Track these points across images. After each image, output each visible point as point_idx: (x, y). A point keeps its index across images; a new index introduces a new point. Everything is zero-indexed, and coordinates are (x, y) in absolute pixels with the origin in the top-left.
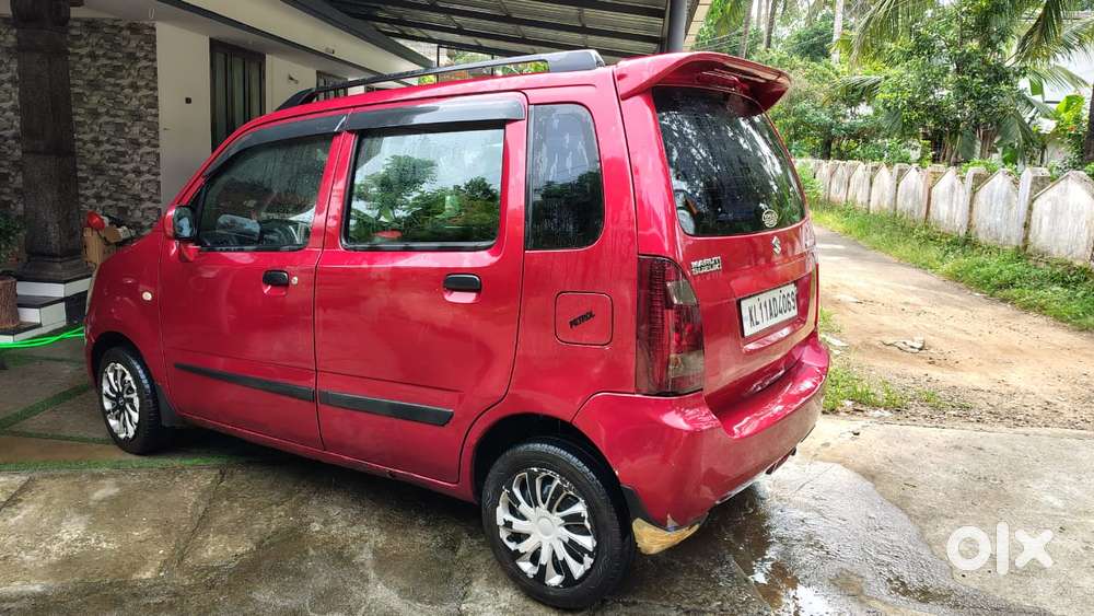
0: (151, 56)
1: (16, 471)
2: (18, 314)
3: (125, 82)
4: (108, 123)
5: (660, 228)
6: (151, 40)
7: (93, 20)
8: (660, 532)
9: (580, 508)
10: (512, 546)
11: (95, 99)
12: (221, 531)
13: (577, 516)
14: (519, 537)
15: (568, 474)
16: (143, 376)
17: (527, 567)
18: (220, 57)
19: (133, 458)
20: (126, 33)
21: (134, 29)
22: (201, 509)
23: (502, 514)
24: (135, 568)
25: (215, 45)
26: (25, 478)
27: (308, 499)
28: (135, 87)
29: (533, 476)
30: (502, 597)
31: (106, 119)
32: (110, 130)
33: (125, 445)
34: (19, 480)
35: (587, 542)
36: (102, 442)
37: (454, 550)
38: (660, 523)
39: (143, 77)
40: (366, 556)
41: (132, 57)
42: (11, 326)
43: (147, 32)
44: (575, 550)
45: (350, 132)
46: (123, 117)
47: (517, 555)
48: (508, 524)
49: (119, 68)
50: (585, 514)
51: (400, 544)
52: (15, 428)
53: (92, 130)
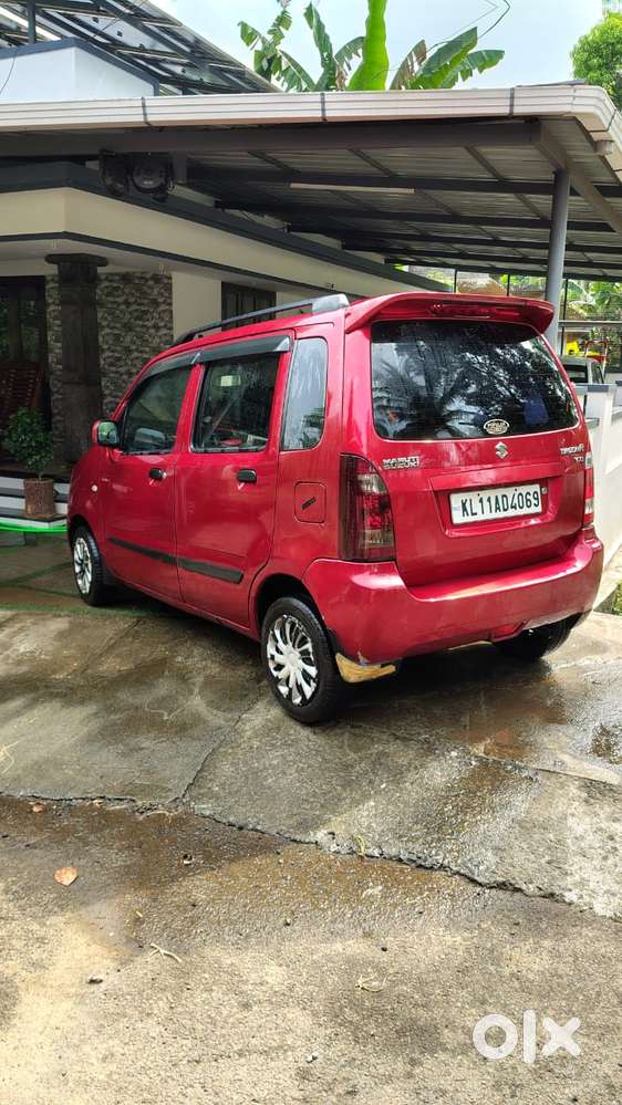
0: (169, 301)
1: (11, 609)
2: (54, 507)
3: (149, 324)
4: (137, 358)
5: (359, 439)
6: (169, 288)
7: (127, 273)
8: (354, 665)
9: (309, 646)
10: (275, 673)
11: (128, 339)
12: (118, 656)
13: (307, 650)
14: (279, 667)
15: (304, 620)
16: (94, 547)
17: (284, 690)
18: (232, 298)
19: (89, 608)
20: (151, 283)
21: (157, 279)
22: (112, 641)
23: (271, 650)
24: (54, 672)
25: (225, 286)
26: (13, 613)
27: (186, 642)
28: (157, 327)
29: (285, 621)
30: (272, 712)
31: (136, 354)
32: (139, 363)
33: (84, 597)
34: (9, 613)
35: (312, 671)
36: (73, 596)
37: (259, 681)
38: (354, 659)
39: (163, 320)
40: (200, 680)
41: (155, 303)
42: (48, 516)
43: (166, 281)
44: (306, 676)
45: (201, 364)
46: (119, 352)
47: (277, 680)
48: (273, 657)
49: (145, 312)
50: (311, 650)
51: (228, 675)
52: (25, 584)
53: (126, 364)
